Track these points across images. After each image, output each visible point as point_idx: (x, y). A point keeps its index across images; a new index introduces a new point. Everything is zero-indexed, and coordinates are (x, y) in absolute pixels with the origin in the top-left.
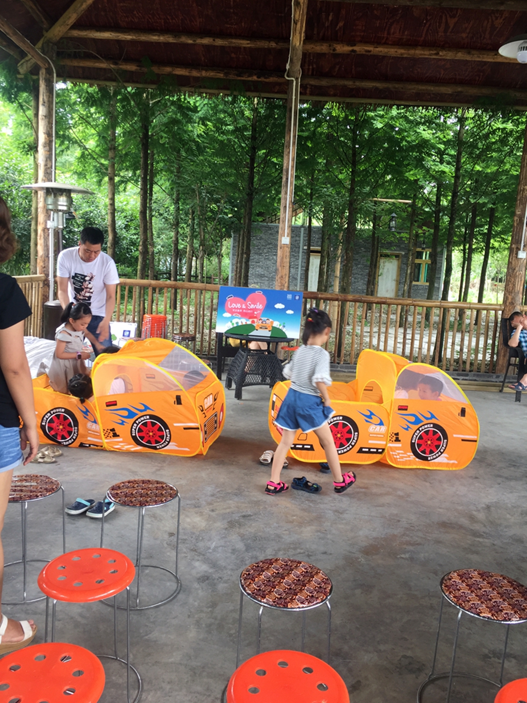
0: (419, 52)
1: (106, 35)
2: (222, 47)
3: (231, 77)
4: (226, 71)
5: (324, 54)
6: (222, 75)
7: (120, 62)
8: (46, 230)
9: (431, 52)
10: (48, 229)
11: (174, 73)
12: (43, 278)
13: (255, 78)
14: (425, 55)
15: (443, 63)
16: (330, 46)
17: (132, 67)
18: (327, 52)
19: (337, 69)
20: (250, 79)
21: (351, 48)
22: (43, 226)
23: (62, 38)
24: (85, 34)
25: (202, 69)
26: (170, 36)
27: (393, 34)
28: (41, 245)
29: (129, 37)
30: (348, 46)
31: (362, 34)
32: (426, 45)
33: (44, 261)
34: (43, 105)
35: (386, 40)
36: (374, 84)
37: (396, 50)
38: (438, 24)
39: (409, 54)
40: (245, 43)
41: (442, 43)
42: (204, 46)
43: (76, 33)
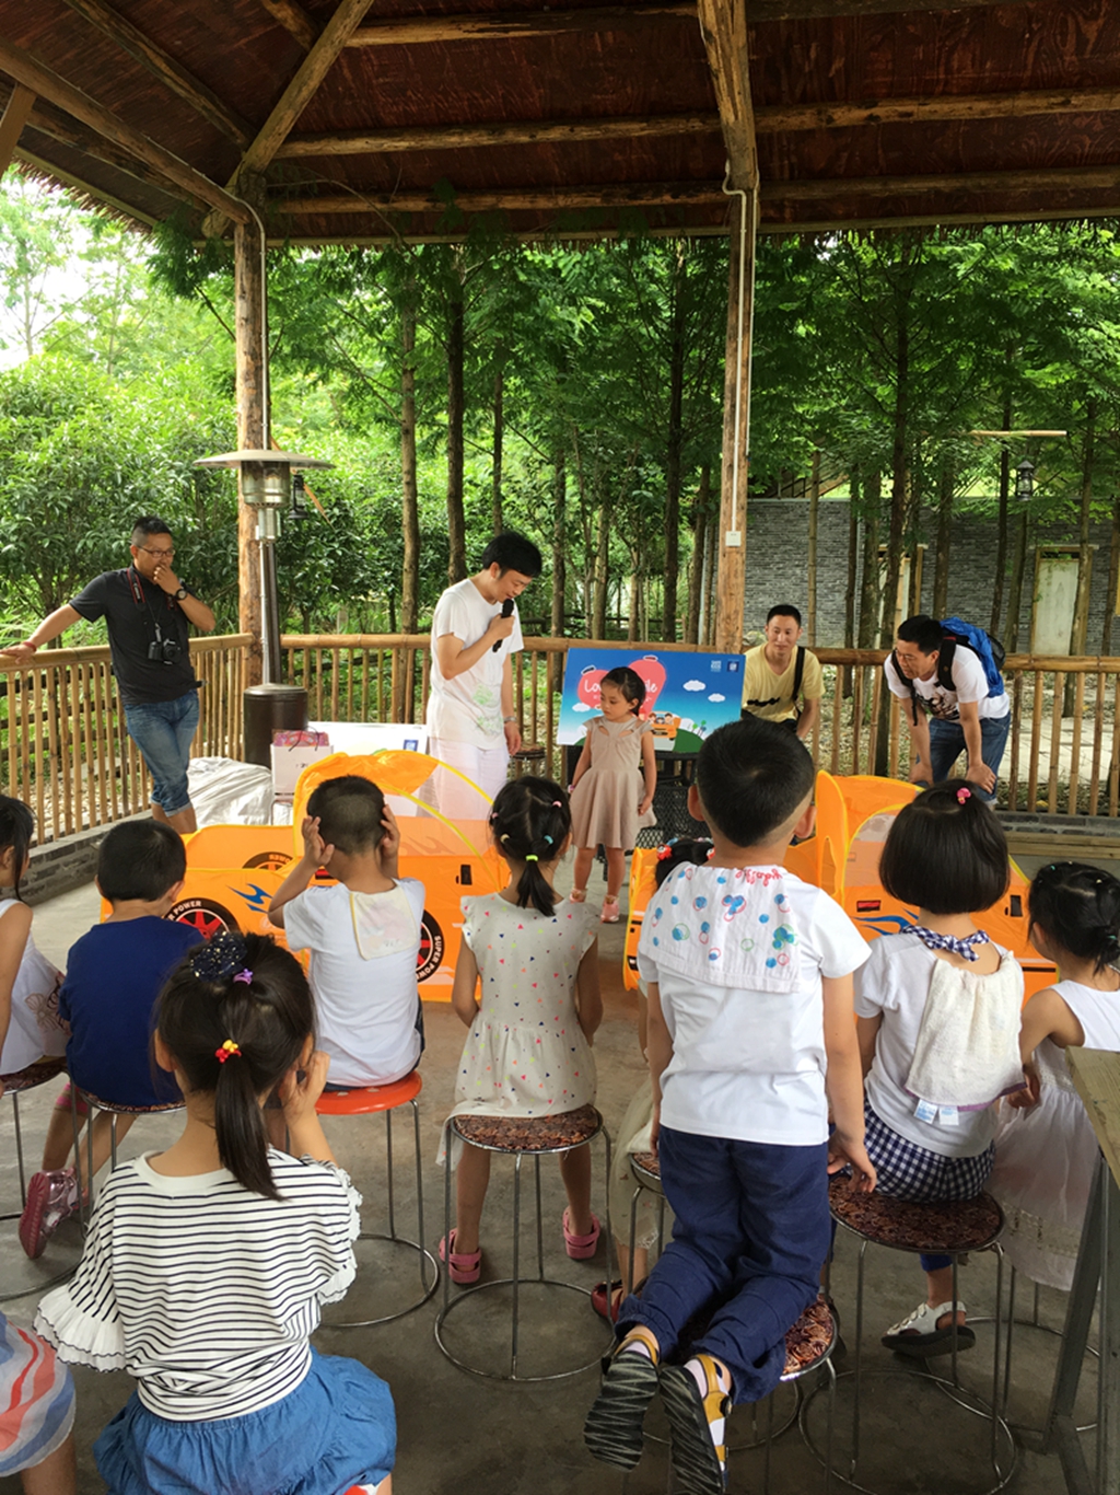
0: (1025, 105)
1: (359, 145)
2: (592, 143)
3: (619, 201)
4: (604, 191)
5: (811, 132)
6: (598, 200)
7: (393, 197)
8: (253, 545)
9: (1053, 100)
10: (257, 543)
11: (501, 206)
12: (250, 640)
13: (667, 199)
14: (1038, 108)
15: (1086, 121)
16: (819, 113)
17: (416, 205)
18: (813, 126)
19: (843, 161)
20: (657, 201)
21: (865, 113)
22: (248, 537)
23: (273, 161)
24: (318, 147)
25: (557, 193)
26: (483, 132)
27: (959, 71)
28: (244, 574)
29: (402, 145)
30: (859, 107)
31: (888, 79)
32: (1038, 86)
33: (251, 607)
34: (242, 297)
35: (945, 85)
36: (932, 184)
37: (968, 105)
38: (1059, 38)
39: (999, 111)
40: (636, 129)
41: (1076, 79)
42: (553, 143)
43: (301, 148)
